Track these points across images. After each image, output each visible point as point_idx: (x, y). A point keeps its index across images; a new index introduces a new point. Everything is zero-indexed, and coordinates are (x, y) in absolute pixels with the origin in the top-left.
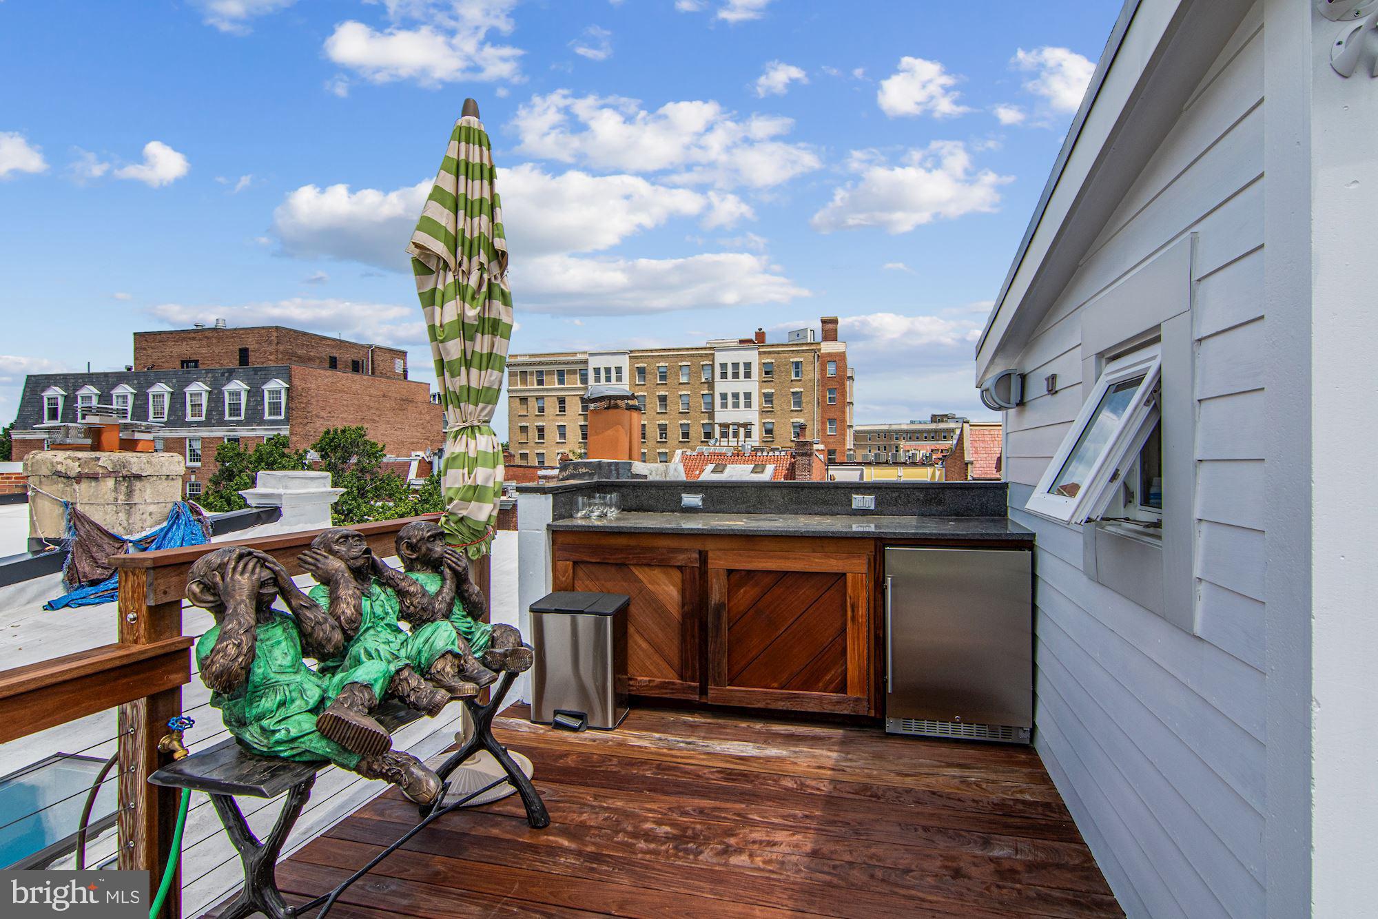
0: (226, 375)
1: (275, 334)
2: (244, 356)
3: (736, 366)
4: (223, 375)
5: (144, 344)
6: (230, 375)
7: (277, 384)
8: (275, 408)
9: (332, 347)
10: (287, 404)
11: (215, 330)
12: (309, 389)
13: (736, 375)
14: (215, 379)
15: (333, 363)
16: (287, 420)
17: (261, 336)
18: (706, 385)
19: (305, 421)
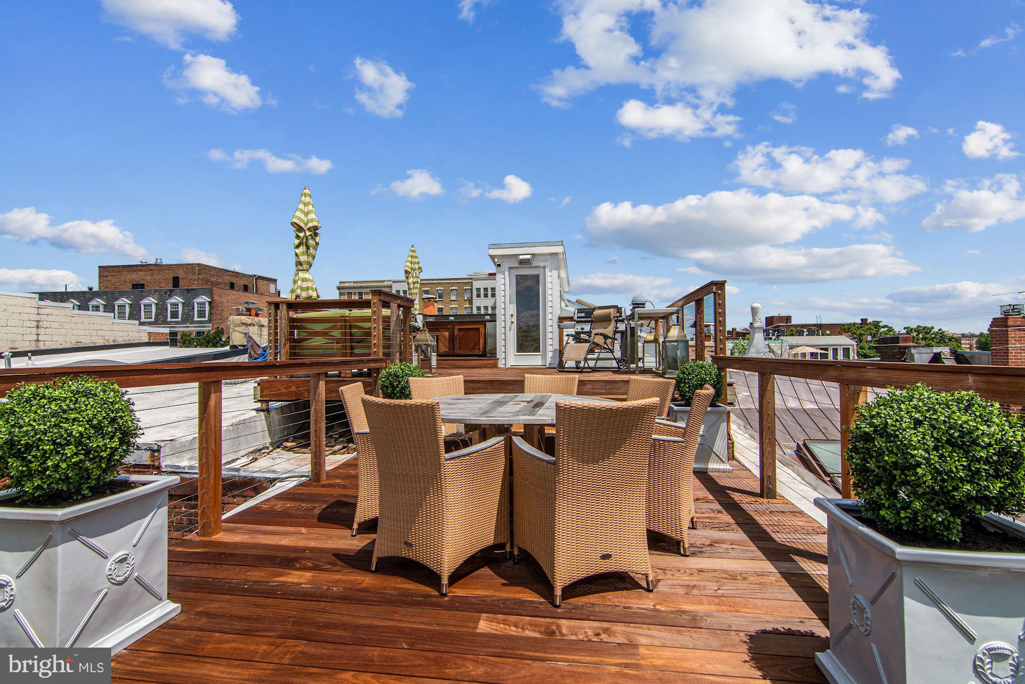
0: (168, 293)
1: (197, 268)
2: (176, 281)
3: (486, 289)
4: (166, 293)
5: (106, 274)
6: (171, 293)
7: (204, 299)
8: (201, 314)
9: (232, 276)
10: (210, 311)
11: (156, 265)
12: (223, 302)
13: (486, 295)
14: (161, 296)
15: (232, 286)
16: (210, 321)
17: (188, 269)
18: (468, 302)
19: (221, 321)
